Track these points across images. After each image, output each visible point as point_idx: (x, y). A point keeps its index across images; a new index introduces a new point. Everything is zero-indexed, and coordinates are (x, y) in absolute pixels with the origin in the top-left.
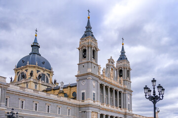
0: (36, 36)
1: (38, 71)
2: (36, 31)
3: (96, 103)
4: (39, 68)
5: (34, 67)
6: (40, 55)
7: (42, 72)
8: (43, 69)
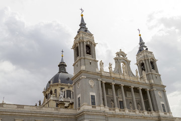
0: (62, 56)
1: (62, 89)
2: (62, 52)
3: (98, 108)
4: (62, 85)
5: (57, 85)
6: (67, 73)
7: (66, 88)
8: (68, 85)
